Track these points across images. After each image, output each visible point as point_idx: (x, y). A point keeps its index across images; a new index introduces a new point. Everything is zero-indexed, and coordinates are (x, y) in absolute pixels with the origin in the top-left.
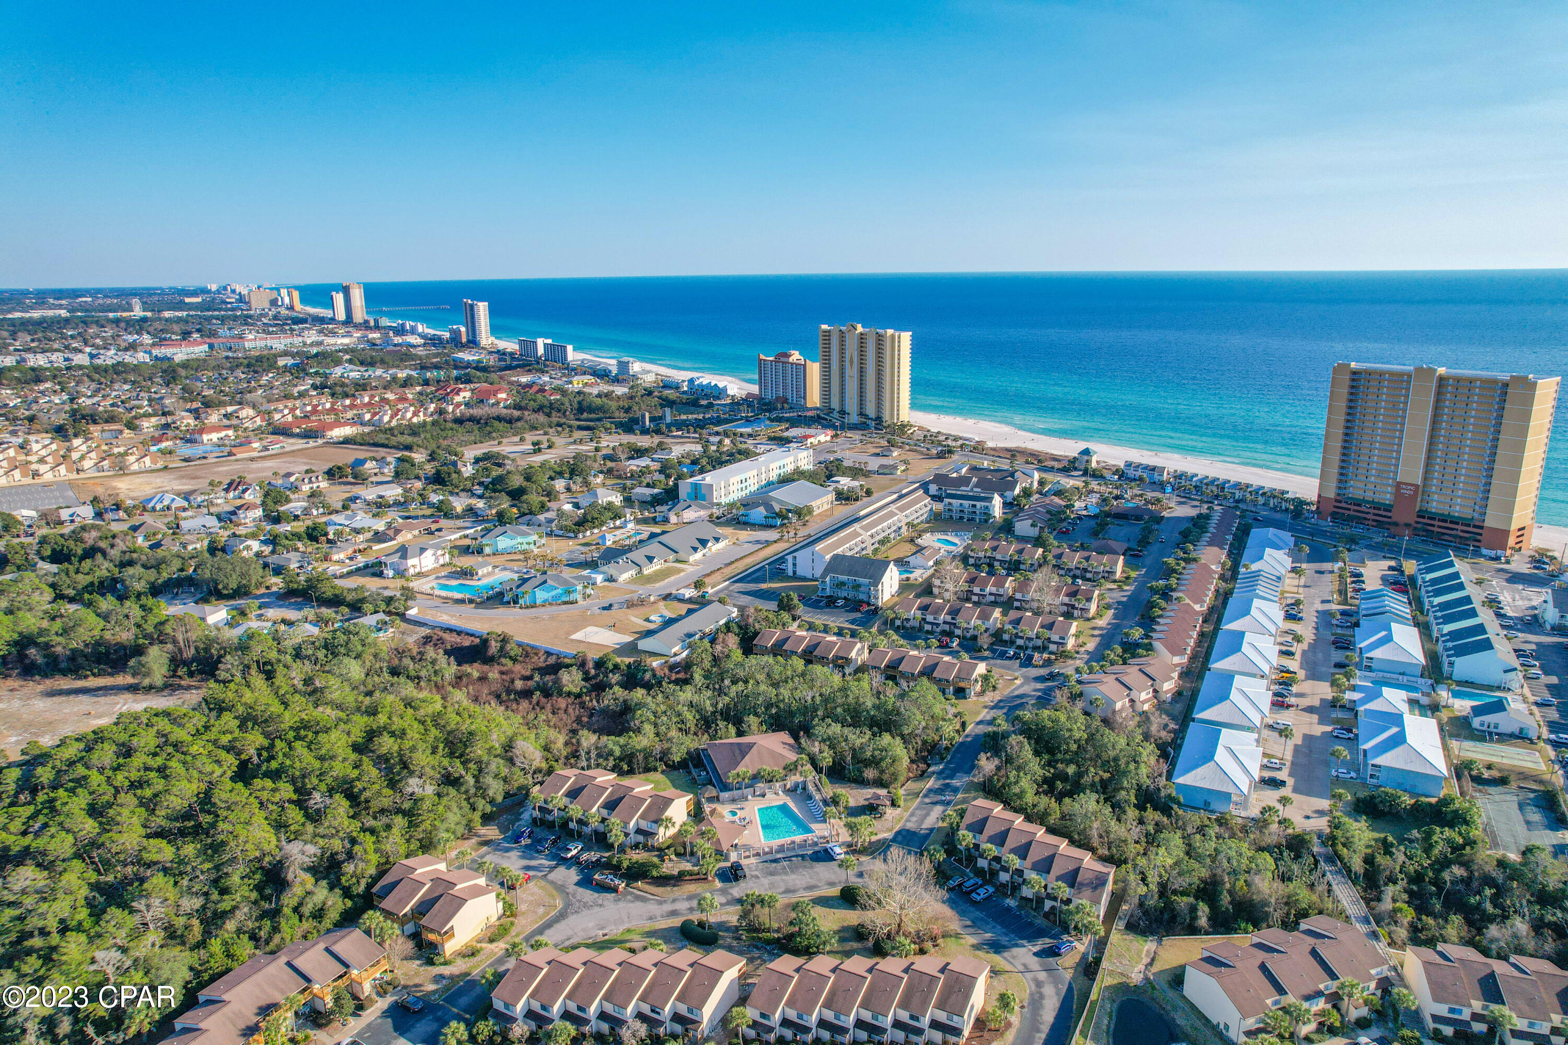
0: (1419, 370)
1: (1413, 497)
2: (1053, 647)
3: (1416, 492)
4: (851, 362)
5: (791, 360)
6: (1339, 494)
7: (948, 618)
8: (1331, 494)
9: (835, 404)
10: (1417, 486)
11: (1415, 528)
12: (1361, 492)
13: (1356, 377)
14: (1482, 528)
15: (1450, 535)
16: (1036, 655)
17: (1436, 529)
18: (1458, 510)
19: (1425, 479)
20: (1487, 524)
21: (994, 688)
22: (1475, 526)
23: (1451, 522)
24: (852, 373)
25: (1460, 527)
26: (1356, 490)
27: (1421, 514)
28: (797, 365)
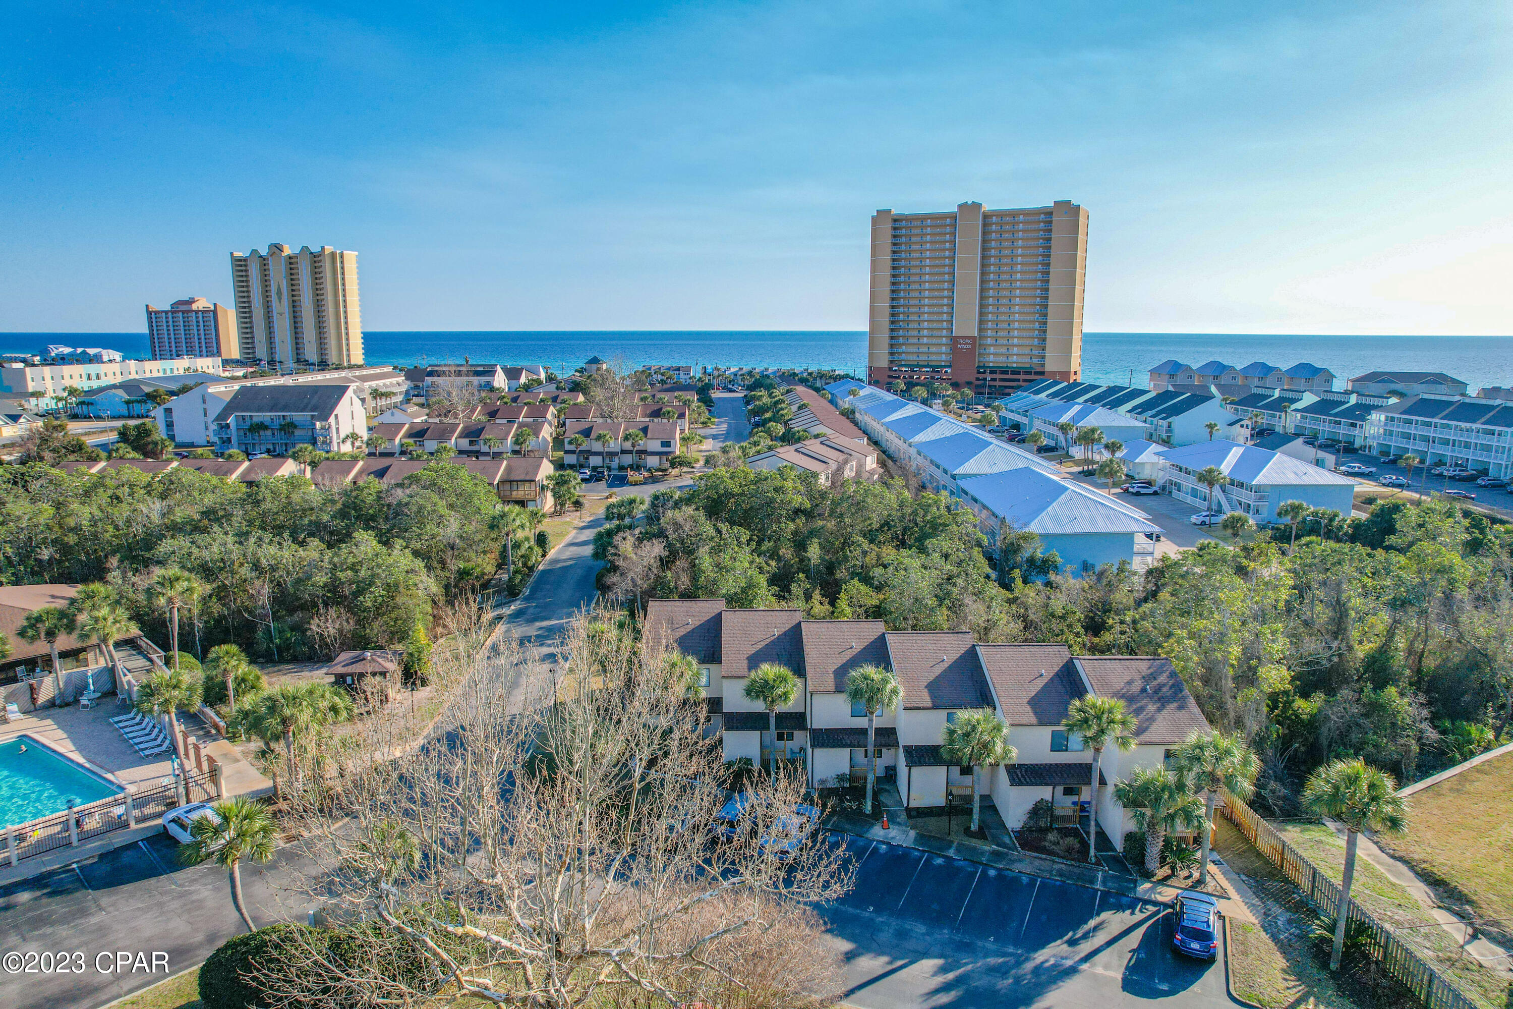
0: (963, 207)
1: (972, 352)
2: (652, 461)
3: (974, 344)
4: (279, 293)
5: (194, 307)
6: (891, 362)
7: (465, 443)
8: (884, 362)
9: (261, 352)
10: (974, 338)
11: (977, 386)
12: (915, 357)
13: (898, 225)
14: (1043, 373)
15: (1012, 387)
16: (630, 473)
17: (997, 383)
18: (1015, 361)
19: (980, 330)
20: (1048, 368)
21: (578, 504)
22: (1037, 373)
23: (1013, 373)
24: (282, 308)
25: (1022, 377)
26: (909, 353)
27: (981, 369)
28: (203, 312)
